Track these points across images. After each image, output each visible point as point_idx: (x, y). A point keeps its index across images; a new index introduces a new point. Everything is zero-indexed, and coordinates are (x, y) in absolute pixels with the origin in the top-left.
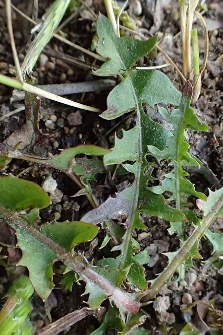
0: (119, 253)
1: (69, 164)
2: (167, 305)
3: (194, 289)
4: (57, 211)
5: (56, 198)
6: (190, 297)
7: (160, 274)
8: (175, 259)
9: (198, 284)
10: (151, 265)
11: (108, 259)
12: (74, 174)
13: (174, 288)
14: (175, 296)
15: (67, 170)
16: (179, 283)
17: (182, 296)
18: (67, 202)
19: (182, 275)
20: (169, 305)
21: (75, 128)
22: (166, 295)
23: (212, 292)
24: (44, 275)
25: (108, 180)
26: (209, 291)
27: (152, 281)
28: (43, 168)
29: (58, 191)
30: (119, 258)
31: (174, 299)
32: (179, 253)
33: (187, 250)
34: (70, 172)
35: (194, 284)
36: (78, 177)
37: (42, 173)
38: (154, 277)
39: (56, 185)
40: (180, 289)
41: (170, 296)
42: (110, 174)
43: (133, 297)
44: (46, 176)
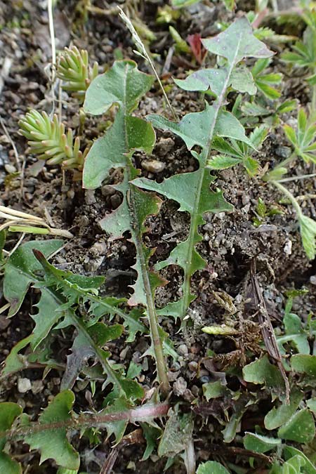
0: (111, 385)
1: (22, 361)
2: (184, 385)
3: (192, 355)
4: (48, 395)
5: (38, 388)
6: (193, 364)
7: (157, 370)
8: (155, 351)
9: (193, 349)
10: (146, 369)
11: (108, 396)
12: (32, 363)
13: (177, 368)
14: (184, 372)
15: (24, 366)
16: (177, 361)
17: (188, 368)
18: (48, 384)
19: (174, 354)
20: (186, 383)
21: (9, 329)
22: (177, 378)
23: (208, 344)
24: (67, 452)
25: (62, 342)
26: (206, 345)
27: (156, 380)
28: (9, 378)
29: (34, 383)
30: (115, 388)
31: (186, 374)
32: (154, 345)
33: (158, 337)
34: (27, 365)
35: (189, 351)
36: (36, 363)
37: (12, 381)
38: (155, 376)
39: (29, 381)
40: (183, 364)
41: (181, 375)
42: (60, 337)
43: (151, 404)
44: (16, 381)
